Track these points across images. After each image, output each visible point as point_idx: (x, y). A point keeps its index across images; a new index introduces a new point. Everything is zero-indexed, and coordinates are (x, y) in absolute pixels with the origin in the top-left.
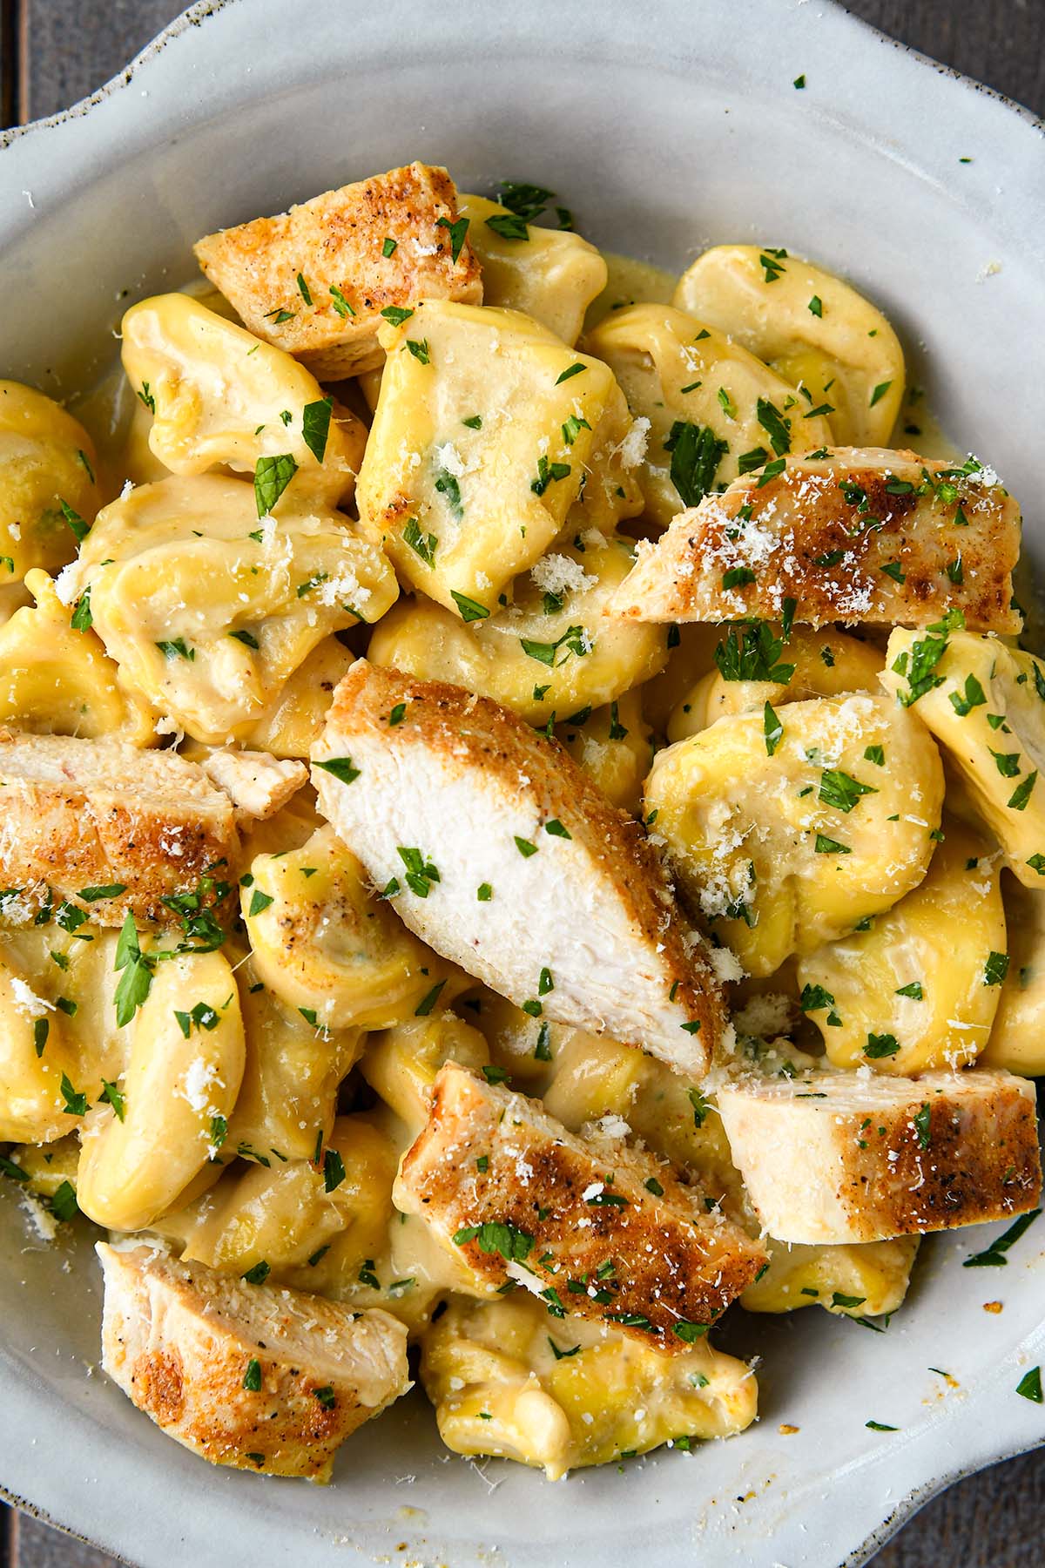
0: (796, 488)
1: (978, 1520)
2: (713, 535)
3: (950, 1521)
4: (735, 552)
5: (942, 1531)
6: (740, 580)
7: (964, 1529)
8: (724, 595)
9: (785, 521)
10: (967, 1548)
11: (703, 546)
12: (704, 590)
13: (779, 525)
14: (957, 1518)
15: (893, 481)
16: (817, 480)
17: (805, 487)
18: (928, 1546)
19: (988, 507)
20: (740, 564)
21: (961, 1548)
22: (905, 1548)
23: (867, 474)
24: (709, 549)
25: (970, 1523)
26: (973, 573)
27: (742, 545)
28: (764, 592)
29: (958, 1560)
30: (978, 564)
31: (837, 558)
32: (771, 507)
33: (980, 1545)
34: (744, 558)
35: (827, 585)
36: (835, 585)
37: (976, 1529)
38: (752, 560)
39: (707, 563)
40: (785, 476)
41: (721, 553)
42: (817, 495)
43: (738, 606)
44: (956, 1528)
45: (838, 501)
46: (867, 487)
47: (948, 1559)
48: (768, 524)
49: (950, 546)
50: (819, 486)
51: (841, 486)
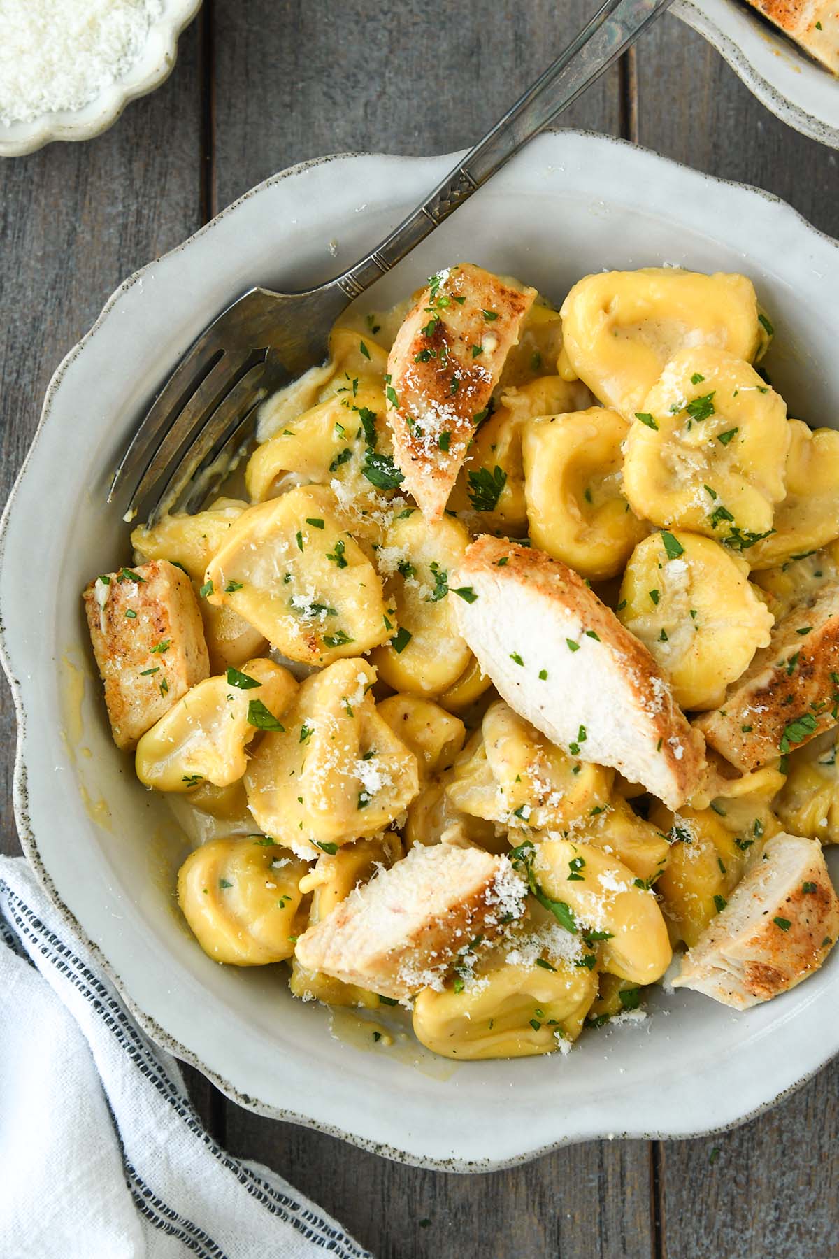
0: (407, 387)
1: (828, 1110)
2: (416, 445)
3: (811, 1112)
4: (430, 437)
5: (806, 1119)
6: (445, 442)
7: (819, 1116)
8: (451, 453)
9: (423, 401)
10: (822, 1128)
11: (419, 454)
12: (444, 464)
13: (424, 405)
14: (815, 1108)
15: (425, 330)
16: (408, 374)
17: (410, 383)
18: (797, 1127)
19: (460, 282)
20: (437, 437)
21: (818, 1128)
22: (783, 1128)
23: (416, 344)
24: (422, 451)
25: (824, 1112)
26: (494, 306)
27: (427, 431)
28: (458, 430)
29: (817, 1136)
30: (490, 300)
31: (454, 381)
32: (412, 406)
33: (830, 1126)
34: (435, 433)
35: (469, 393)
36: (470, 388)
37: (827, 1116)
38: (437, 429)
39: (429, 455)
40: (398, 391)
41: (427, 445)
42: (416, 377)
43: (460, 447)
44: (815, 1116)
45: (423, 366)
46: (422, 346)
47: (810, 1135)
48: (421, 412)
49: (474, 313)
50: (412, 374)
51: (417, 361)
